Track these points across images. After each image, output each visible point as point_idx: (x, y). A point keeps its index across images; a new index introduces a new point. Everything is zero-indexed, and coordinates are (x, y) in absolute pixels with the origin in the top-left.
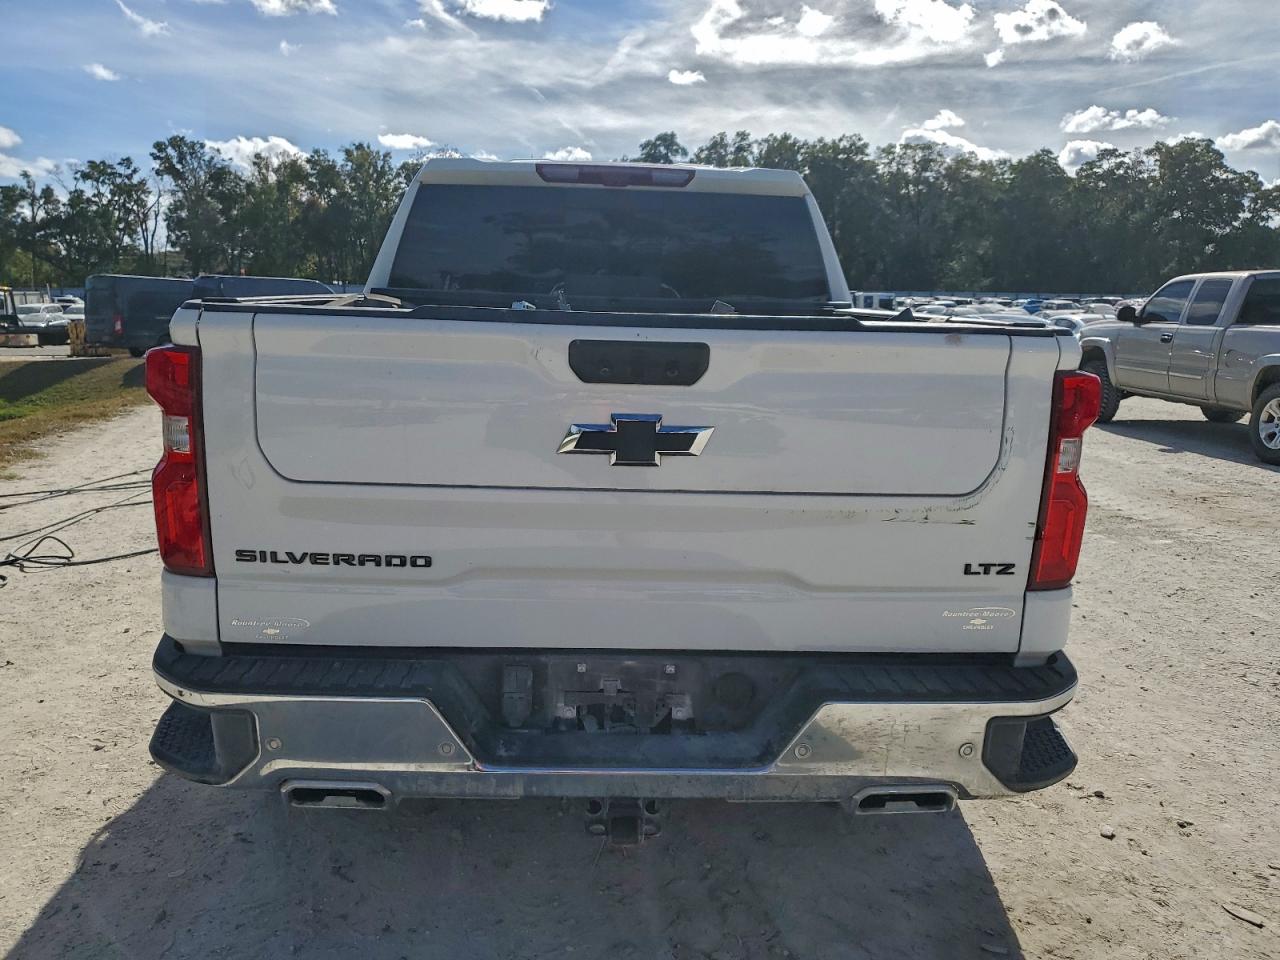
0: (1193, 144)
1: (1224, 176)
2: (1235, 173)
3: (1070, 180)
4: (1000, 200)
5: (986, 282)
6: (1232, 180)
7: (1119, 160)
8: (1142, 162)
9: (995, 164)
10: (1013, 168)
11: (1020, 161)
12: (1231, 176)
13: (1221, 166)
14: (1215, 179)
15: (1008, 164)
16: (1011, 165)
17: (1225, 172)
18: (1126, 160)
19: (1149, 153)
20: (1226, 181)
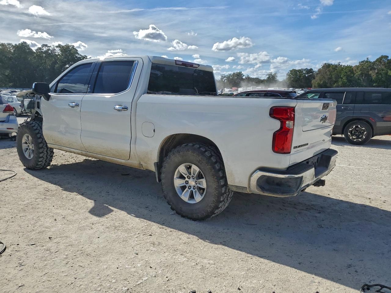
0: (69, 46)
1: (79, 56)
2: (81, 55)
3: (34, 53)
4: (11, 57)
5: (11, 84)
6: (81, 57)
7: (48, 48)
8: (55, 49)
9: (6, 44)
10: (13, 47)
11: (16, 45)
12: (80, 56)
13: (77, 53)
14: (76, 57)
15: (11, 45)
16: (12, 45)
17: (79, 55)
18: (51, 48)
19: (57, 47)
20: (79, 57)
